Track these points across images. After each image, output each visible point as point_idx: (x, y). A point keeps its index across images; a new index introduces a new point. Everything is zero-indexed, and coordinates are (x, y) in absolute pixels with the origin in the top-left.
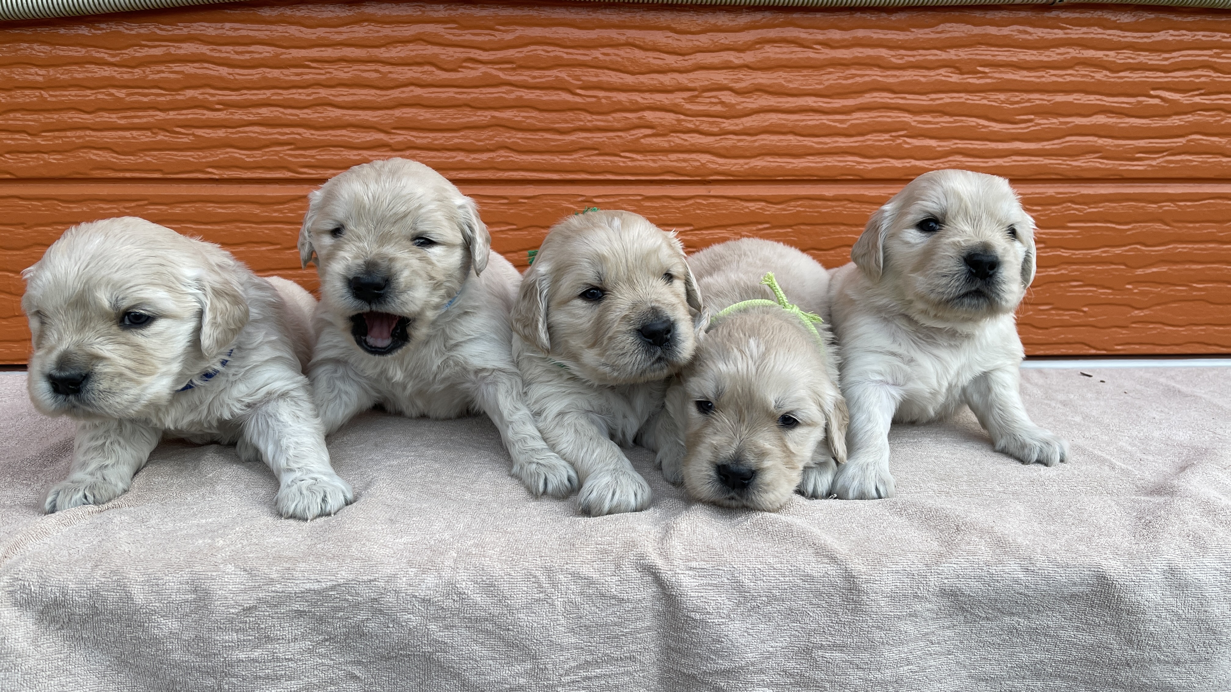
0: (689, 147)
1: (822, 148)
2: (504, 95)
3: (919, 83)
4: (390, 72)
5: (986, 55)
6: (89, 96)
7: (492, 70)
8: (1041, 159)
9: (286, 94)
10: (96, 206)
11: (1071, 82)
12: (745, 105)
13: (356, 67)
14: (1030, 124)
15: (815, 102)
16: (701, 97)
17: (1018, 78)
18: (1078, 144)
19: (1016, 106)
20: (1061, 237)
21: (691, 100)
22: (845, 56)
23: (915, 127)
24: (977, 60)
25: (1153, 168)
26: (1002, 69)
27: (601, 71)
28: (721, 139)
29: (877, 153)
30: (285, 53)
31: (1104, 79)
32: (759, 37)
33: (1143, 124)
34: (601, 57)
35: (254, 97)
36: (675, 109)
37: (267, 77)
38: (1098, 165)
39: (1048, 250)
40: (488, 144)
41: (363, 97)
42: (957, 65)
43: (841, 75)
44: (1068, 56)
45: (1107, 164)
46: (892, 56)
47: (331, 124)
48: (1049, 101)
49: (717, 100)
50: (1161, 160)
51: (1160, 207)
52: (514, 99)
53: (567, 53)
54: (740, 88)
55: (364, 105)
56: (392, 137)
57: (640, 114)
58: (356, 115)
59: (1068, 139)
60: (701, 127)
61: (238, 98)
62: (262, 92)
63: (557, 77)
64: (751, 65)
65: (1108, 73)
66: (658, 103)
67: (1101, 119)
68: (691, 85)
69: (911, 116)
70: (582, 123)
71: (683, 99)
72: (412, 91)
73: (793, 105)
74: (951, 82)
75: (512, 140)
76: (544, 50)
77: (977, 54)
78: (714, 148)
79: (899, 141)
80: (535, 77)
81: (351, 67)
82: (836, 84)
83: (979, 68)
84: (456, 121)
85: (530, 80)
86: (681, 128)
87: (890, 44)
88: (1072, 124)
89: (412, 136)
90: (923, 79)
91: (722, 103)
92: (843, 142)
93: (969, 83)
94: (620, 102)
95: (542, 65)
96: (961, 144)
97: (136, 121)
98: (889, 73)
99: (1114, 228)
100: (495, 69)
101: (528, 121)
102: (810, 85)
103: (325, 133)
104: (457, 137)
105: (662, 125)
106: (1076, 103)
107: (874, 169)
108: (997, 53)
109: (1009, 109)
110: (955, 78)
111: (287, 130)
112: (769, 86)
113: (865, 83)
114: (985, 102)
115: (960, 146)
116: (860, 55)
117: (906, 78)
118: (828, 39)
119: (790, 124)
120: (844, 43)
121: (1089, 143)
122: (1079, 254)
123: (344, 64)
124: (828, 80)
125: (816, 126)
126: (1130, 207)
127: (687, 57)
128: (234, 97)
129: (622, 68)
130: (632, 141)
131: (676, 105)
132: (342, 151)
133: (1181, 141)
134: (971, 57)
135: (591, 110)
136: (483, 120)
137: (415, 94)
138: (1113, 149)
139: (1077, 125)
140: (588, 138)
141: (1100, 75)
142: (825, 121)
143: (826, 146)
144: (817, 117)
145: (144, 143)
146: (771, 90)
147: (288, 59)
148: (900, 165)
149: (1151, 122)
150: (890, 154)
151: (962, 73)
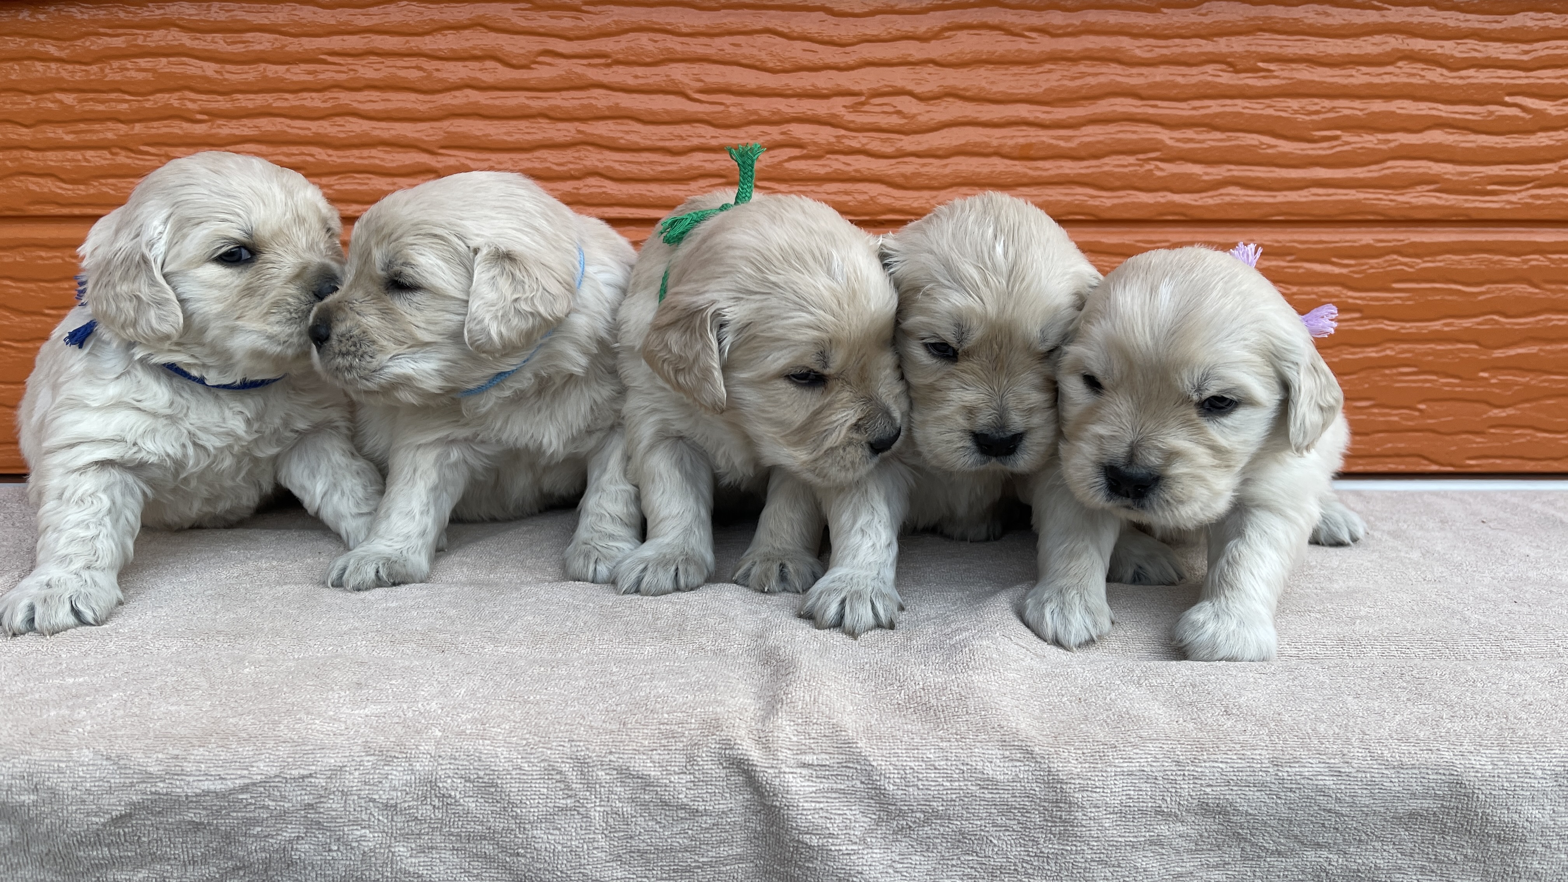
0: (853, 174)
1: (1040, 176)
2: (593, 102)
3: (1176, 85)
4: (438, 70)
5: (1270, 45)
6: (28, 104)
7: (578, 68)
8: (1353, 192)
9: (291, 101)
10: (34, 254)
11: (1393, 83)
12: (931, 115)
13: (389, 62)
14: (1335, 143)
15: (1029, 111)
16: (869, 104)
17: (1317, 79)
18: (1405, 171)
19: (1315, 117)
20: (1383, 303)
21: (855, 108)
22: (1071, 48)
23: (1172, 147)
24: (1258, 53)
25: (1513, 206)
26: (1294, 66)
27: (729, 68)
28: (898, 163)
29: (1118, 183)
30: (291, 43)
31: (1439, 80)
32: (949, 21)
33: (1497, 143)
34: (729, 49)
35: (250, 105)
36: (833, 121)
37: (267, 76)
38: (1434, 201)
39: (1366, 322)
40: (571, 169)
41: (400, 105)
42: (1229, 60)
43: (1065, 73)
44: (1388, 48)
45: (1447, 200)
46: (1139, 47)
47: (356, 141)
48: (1361, 110)
49: (891, 109)
50: (1524, 194)
51: (1525, 262)
52: (609, 108)
53: (682, 43)
54: (923, 93)
55: (402, 115)
56: (440, 158)
57: (785, 128)
58: (389, 129)
59: (1390, 163)
60: (868, 147)
61: (229, 105)
62: (260, 96)
63: (667, 76)
64: (938, 59)
65: (1445, 72)
66: (809, 113)
67: (1436, 136)
68: (856, 88)
69: (1167, 132)
70: (703, 140)
71: (844, 106)
72: (467, 96)
73: (999, 116)
74: (1221, 84)
75: (606, 164)
76: (650, 40)
77: (1258, 45)
78: (889, 176)
79: (1148, 167)
80: (636, 77)
81: (383, 63)
82: (1058, 86)
83: (1261, 65)
84: (528, 137)
85: (631, 82)
86: (841, 147)
87: (1135, 31)
88: (1397, 143)
89: (467, 158)
90: (1180, 80)
91: (899, 112)
92: (1069, 168)
93: (1247, 85)
94: (755, 112)
95: (648, 60)
96: (1238, 171)
97: (88, 137)
98: (1134, 71)
99: (1459, 291)
100: (584, 65)
101: (628, 137)
102: (1023, 88)
103: (348, 153)
104: (528, 159)
105: (815, 143)
106: (1400, 115)
107: (1114, 206)
108: (1286, 43)
109: (1304, 122)
110: (1227, 78)
111: (294, 149)
112: (964, 89)
113: (1100, 85)
114: (1271, 112)
115: (1236, 173)
116: (1091, 46)
117: (1158, 79)
118: (1047, 24)
119: (995, 143)
120: (1070, 30)
121: (1421, 170)
122: (1411, 327)
123: (373, 58)
124: (1048, 80)
125: (1030, 146)
126: (1482, 261)
127: (848, 49)
128: (221, 103)
129: (758, 63)
130: (773, 166)
131: (834, 115)
132: (370, 179)
133: (1550, 169)
134: (1248, 48)
135: (714, 122)
136: (565, 136)
137: (471, 100)
138: (1455, 178)
139: (1402, 146)
140: (712, 162)
141: (1436, 75)
142: (1044, 139)
143: (1045, 174)
144: (1032, 131)
145: (97, 168)
146: (968, 94)
147: (299, 53)
148: (1151, 201)
149: (1508, 141)
150: (1136, 184)
151: (1237, 72)
